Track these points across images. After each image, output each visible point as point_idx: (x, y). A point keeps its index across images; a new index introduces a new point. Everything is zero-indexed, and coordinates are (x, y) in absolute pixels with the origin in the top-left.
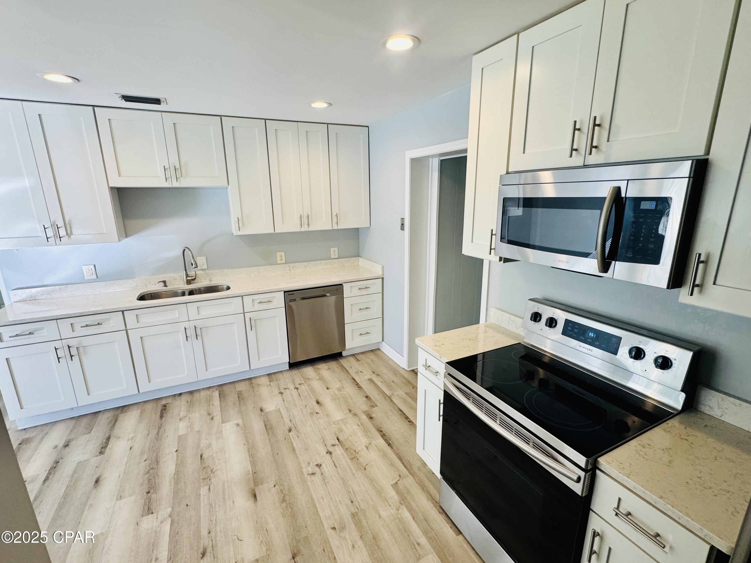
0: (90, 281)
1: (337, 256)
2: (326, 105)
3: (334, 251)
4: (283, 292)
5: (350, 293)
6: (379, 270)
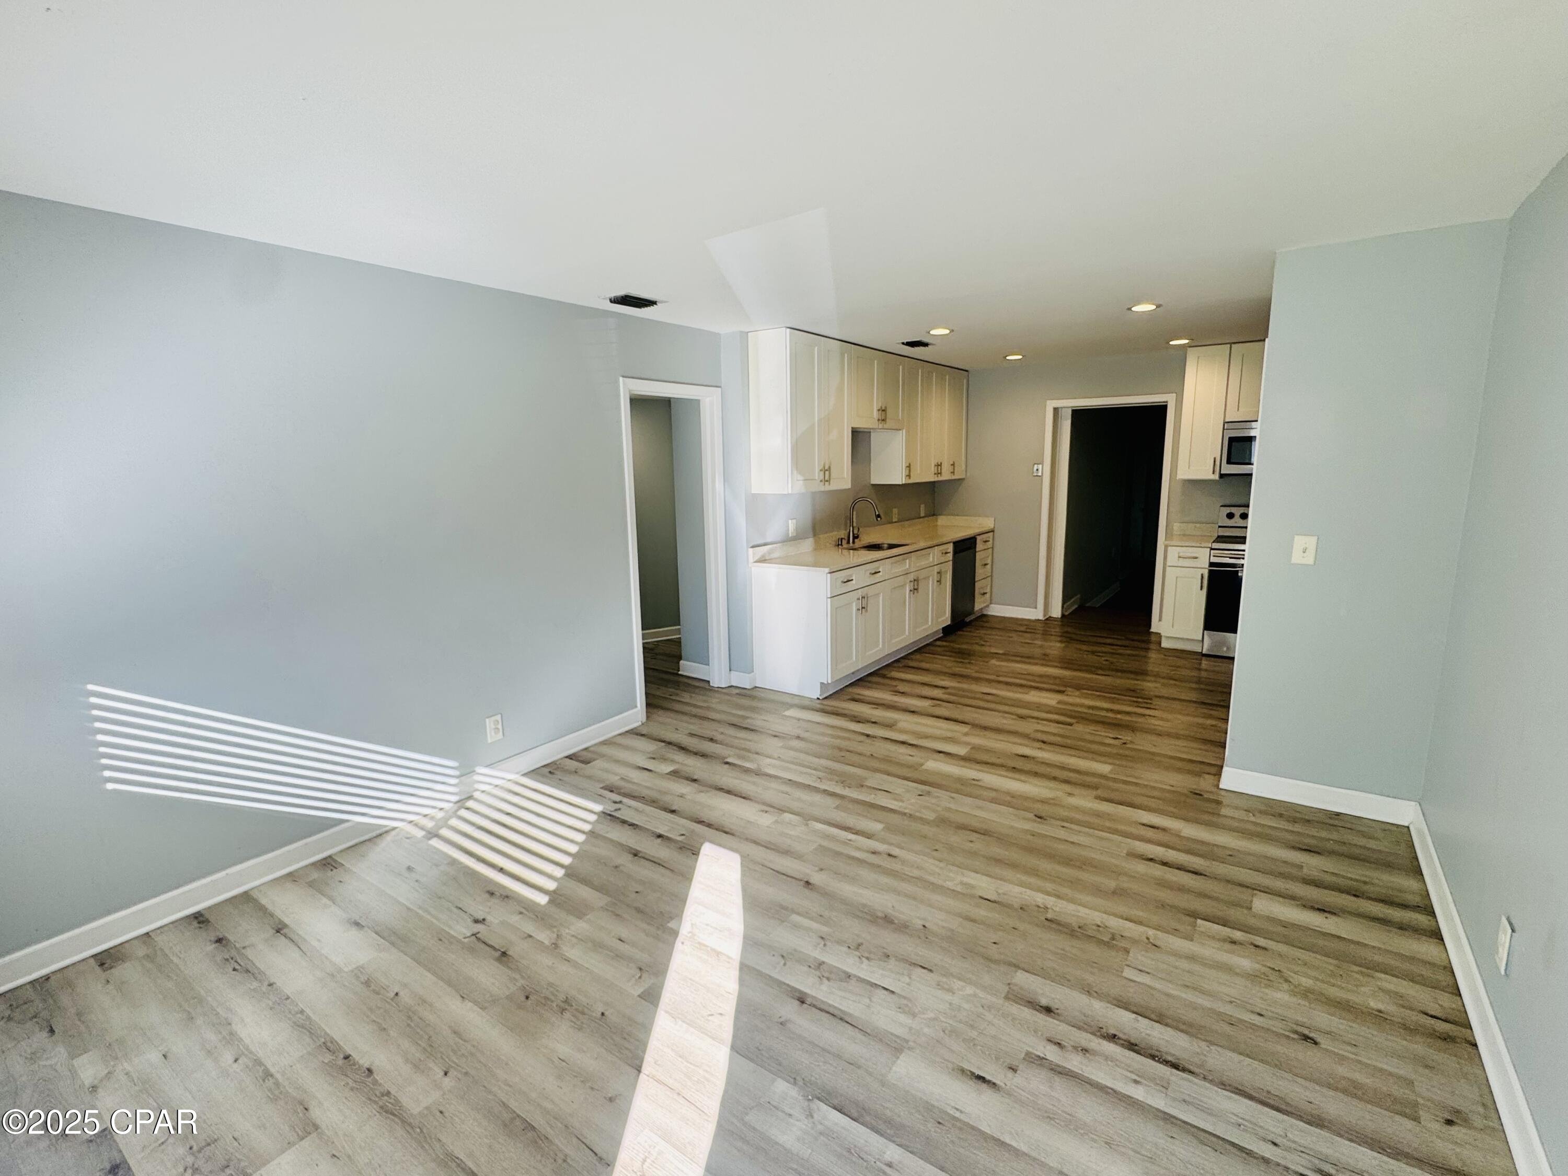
2: (1021, 357)
4: (952, 544)
5: (980, 546)
6: (989, 523)
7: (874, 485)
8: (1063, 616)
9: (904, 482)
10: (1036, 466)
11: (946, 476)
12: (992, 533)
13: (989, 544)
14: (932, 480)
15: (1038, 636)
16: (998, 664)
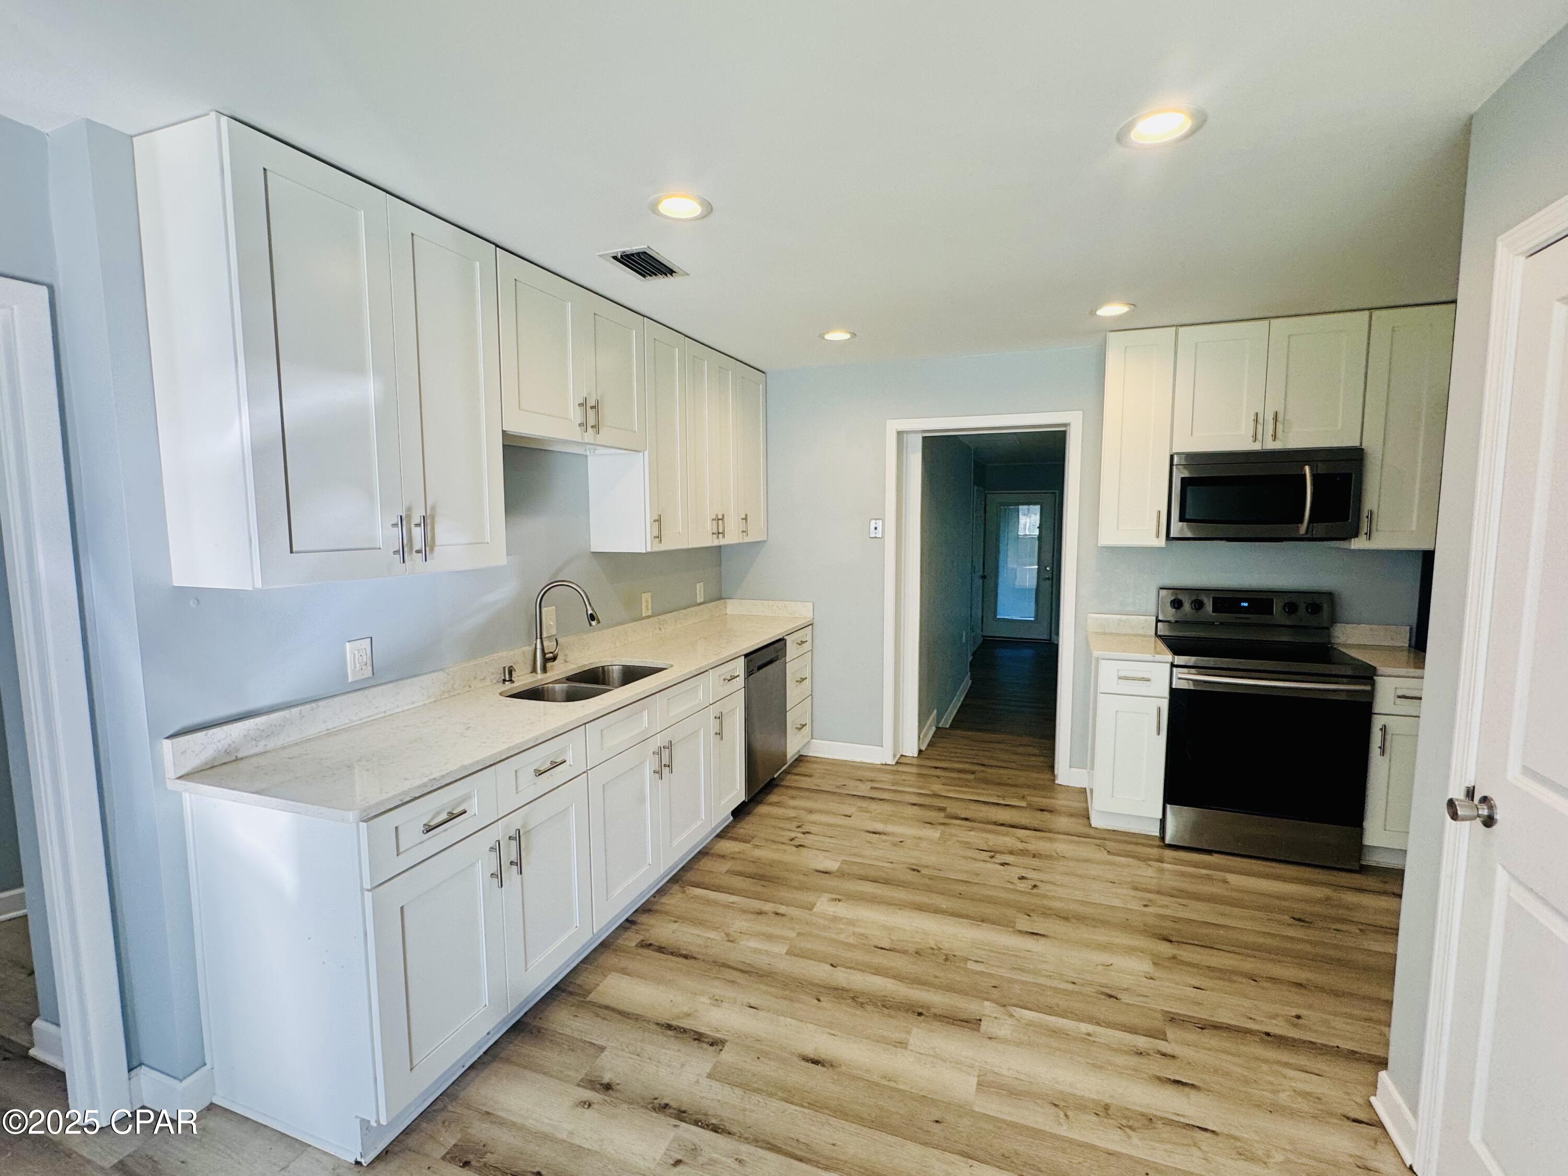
0: (361, 687)
2: (848, 336)
3: (700, 587)
4: (742, 657)
5: (791, 650)
6: (804, 612)
7: (596, 554)
8: (920, 751)
9: (651, 548)
10: (873, 522)
11: (732, 537)
12: (811, 627)
13: (807, 647)
14: (709, 544)
15: (887, 808)
16: (831, 913)
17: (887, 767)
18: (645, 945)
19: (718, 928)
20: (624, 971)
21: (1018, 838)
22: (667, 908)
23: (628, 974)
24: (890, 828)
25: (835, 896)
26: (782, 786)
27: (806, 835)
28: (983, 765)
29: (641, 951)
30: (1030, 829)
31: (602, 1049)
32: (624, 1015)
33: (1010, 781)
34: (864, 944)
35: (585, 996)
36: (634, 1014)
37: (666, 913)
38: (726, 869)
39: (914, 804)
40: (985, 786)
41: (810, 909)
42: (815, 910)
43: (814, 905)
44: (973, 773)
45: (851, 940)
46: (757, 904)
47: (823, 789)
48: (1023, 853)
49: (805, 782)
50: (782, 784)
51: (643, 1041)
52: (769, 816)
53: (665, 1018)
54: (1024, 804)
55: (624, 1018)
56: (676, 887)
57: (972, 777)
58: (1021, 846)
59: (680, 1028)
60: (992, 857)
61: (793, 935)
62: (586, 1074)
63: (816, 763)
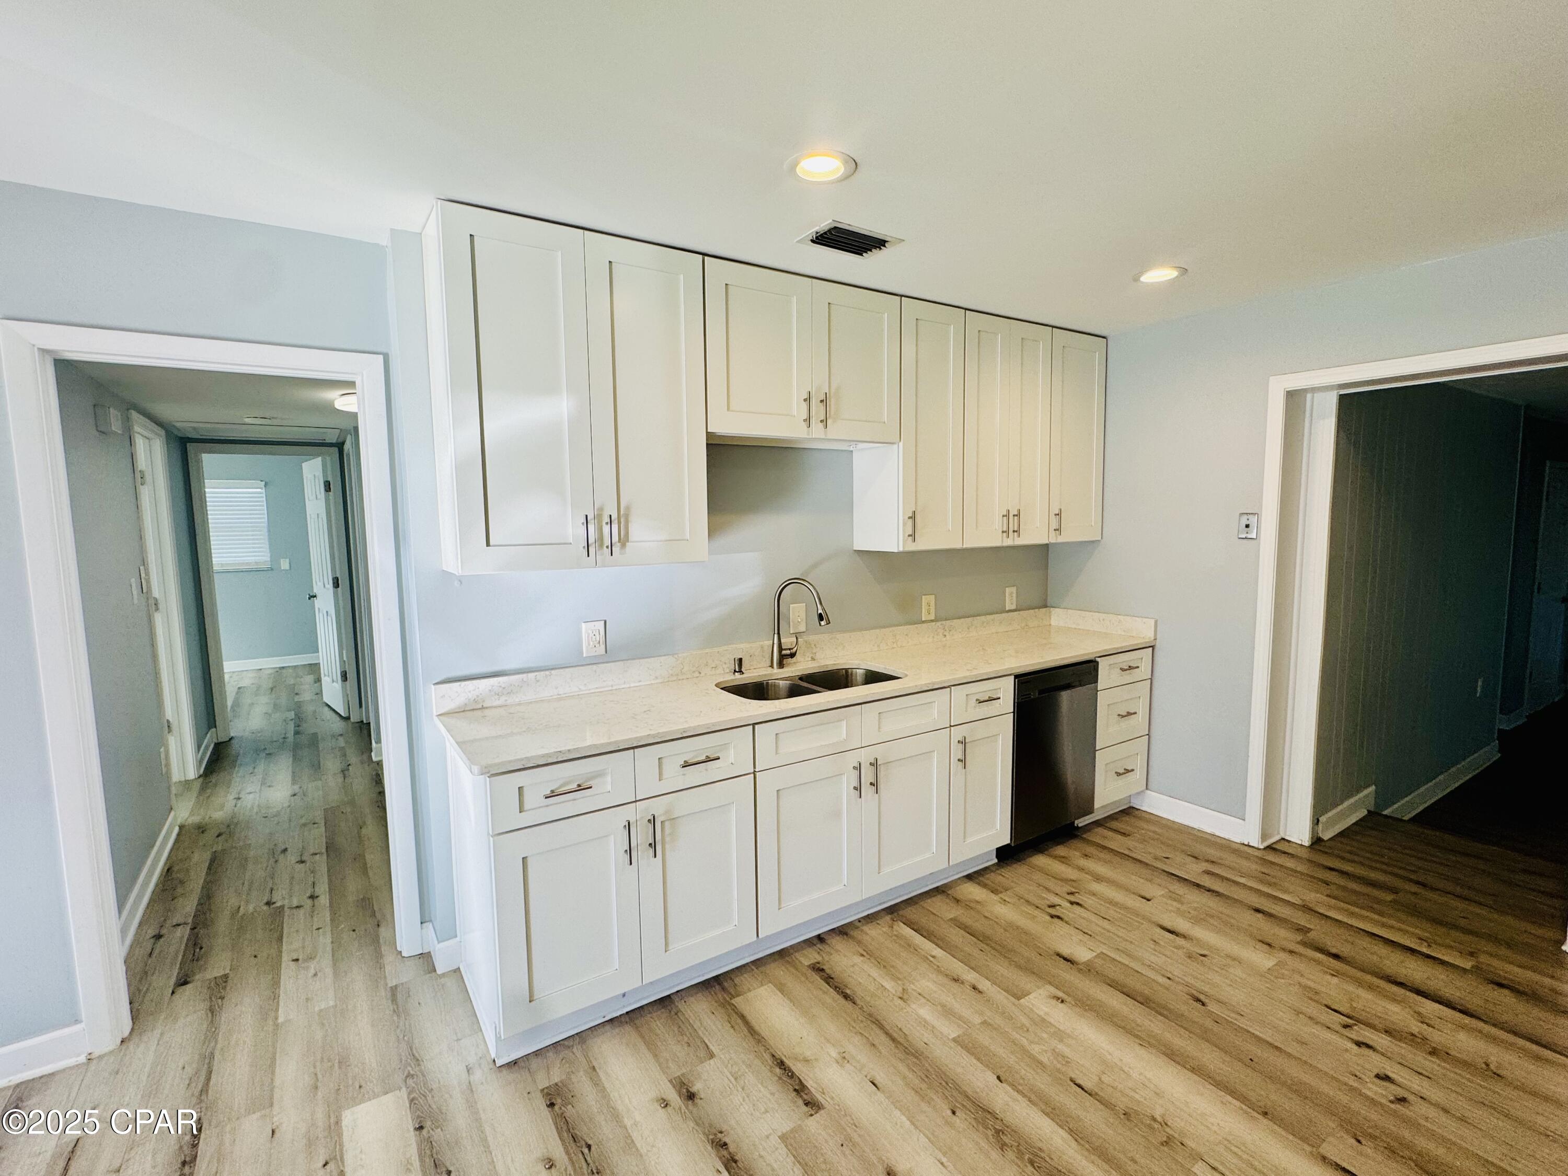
0: (594, 661)
1: (1014, 607)
2: (1174, 273)
3: (1011, 594)
4: (1013, 677)
5: (1106, 675)
6: (1143, 631)
7: (857, 553)
8: (1317, 841)
9: (901, 549)
10: (1241, 517)
11: (1039, 536)
12: (1151, 649)
13: (1142, 671)
15: (1212, 903)
16: (1041, 1013)
17: (1250, 850)
18: (818, 969)
19: (899, 979)
20: (781, 988)
21: (1419, 1014)
22: (866, 938)
23: (782, 991)
24: (1198, 932)
25: (1060, 994)
26: (1084, 839)
27: (1075, 907)
28: (1424, 885)
29: (810, 973)
30: (1454, 1008)
31: (712, 1056)
32: (752, 1031)
33: (1463, 922)
34: (1058, 1070)
35: (733, 997)
36: (759, 1035)
37: (859, 943)
38: (952, 916)
39: (1258, 911)
40: (1404, 917)
41: (1019, 998)
42: (1022, 1001)
43: (1026, 994)
44: (1394, 890)
45: (1044, 1059)
46: (958, 968)
47: (1134, 855)
48: (1413, 1039)
49: (1116, 842)
50: (1084, 836)
51: (749, 1066)
52: (1041, 870)
53: (783, 1052)
54: (1468, 965)
55: (749, 1035)
56: (888, 918)
57: (1389, 897)
58: (1415, 1027)
59: (790, 1070)
60: (1346, 1026)
61: (977, 1020)
62: (683, 1075)
63: (1148, 821)
